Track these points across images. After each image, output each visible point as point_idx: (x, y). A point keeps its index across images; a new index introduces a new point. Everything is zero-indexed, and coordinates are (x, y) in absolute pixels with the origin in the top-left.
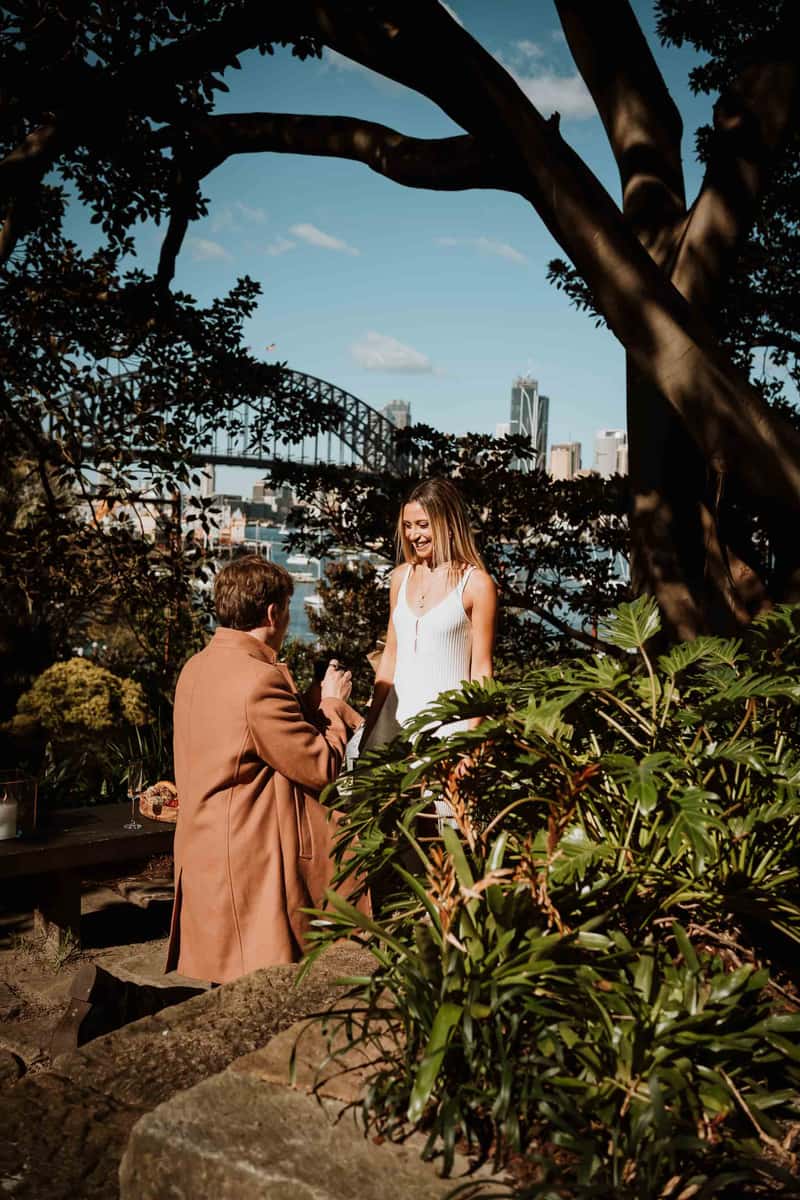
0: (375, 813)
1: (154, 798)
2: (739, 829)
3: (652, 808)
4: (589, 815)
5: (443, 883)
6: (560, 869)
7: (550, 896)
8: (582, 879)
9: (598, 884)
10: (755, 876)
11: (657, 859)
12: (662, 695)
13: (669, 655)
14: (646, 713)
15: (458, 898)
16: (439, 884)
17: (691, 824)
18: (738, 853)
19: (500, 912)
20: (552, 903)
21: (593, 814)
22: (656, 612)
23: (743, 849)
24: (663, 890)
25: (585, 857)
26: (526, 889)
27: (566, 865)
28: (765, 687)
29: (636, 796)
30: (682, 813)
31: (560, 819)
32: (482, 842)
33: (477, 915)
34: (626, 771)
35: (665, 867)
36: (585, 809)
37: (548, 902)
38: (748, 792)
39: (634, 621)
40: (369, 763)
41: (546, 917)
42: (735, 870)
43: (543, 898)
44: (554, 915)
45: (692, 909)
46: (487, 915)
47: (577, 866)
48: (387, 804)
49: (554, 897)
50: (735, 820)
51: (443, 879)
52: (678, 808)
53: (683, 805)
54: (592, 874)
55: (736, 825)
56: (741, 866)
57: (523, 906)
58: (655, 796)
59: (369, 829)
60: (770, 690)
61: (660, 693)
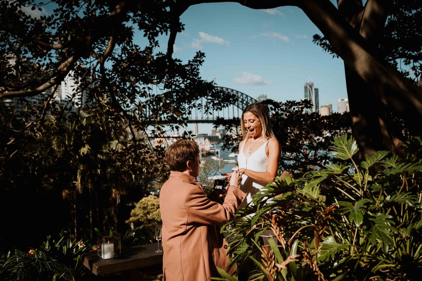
0: (244, 236)
2: (405, 234)
3: (361, 223)
4: (336, 233)
5: (269, 263)
6: (324, 255)
7: (318, 267)
8: (333, 259)
9: (341, 261)
10: (415, 256)
11: (368, 250)
13: (365, 161)
14: (358, 187)
15: (276, 269)
16: (267, 264)
17: (380, 230)
18: (405, 246)
19: (296, 275)
20: (319, 270)
21: (338, 232)
22: (355, 142)
23: (408, 244)
24: (372, 264)
25: (334, 250)
26: (307, 264)
27: (326, 253)
28: (409, 168)
29: (353, 218)
30: (376, 225)
31: (320, 231)
32: (288, 246)
33: (287, 277)
34: (348, 208)
35: (372, 253)
36: (334, 230)
37: (317, 269)
38: (408, 218)
39: (344, 147)
40: (240, 215)
41: (317, 276)
42: (405, 254)
43: (315, 267)
44: (321, 275)
45: (387, 272)
46: (291, 277)
47: (331, 254)
48: (249, 232)
49: (320, 268)
50: (402, 230)
51: (269, 260)
52: (374, 223)
53: (376, 222)
54: (338, 256)
55: (403, 232)
56: (408, 252)
57: (307, 272)
58: (362, 218)
59: (242, 243)
60: (412, 169)
61: (362, 178)
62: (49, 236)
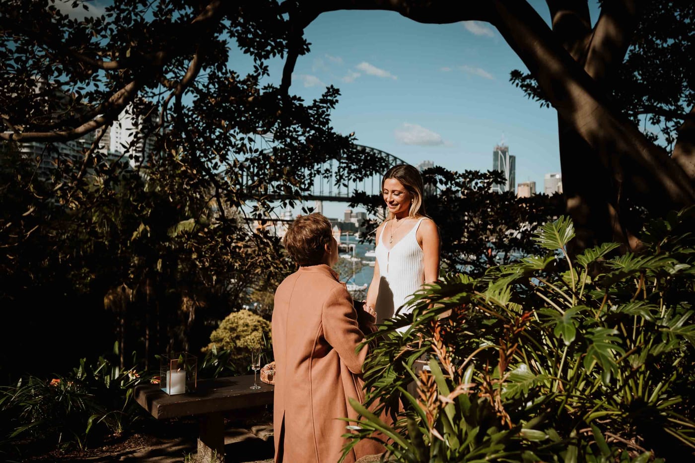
0: (391, 361)
1: (269, 371)
2: (636, 363)
3: (573, 339)
4: (533, 362)
5: (428, 394)
6: (511, 390)
7: (503, 406)
8: (526, 396)
9: (538, 400)
10: (650, 401)
11: (581, 388)
12: (579, 280)
13: (583, 254)
14: (569, 292)
15: (438, 403)
16: (426, 396)
17: (599, 351)
18: (637, 385)
19: (468, 414)
20: (504, 409)
21: (536, 361)
22: (571, 225)
23: (641, 382)
24: (583, 410)
25: (528, 384)
26: (486, 399)
27: (516, 387)
29: (561, 332)
30: (594, 344)
31: (507, 351)
32: (458, 374)
33: (455, 419)
35: (587, 393)
36: (530, 357)
37: (501, 409)
38: (642, 341)
39: (556, 233)
40: (385, 328)
41: (501, 418)
42: (636, 397)
43: (498, 406)
44: (506, 417)
45: (606, 424)
46: (460, 419)
47: (522, 388)
48: (399, 355)
49: (506, 407)
50: (633, 356)
51: (428, 391)
52: (591, 342)
53: (594, 339)
54: (534, 394)
55: (634, 360)
56: (640, 394)
57: (485, 412)
59: (387, 371)
60: (654, 265)
61: (577, 279)
62: (83, 359)
